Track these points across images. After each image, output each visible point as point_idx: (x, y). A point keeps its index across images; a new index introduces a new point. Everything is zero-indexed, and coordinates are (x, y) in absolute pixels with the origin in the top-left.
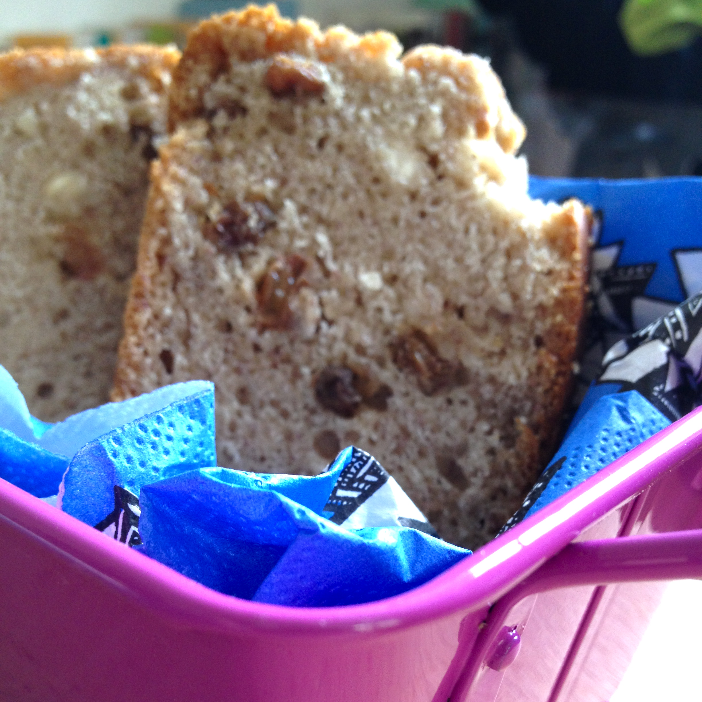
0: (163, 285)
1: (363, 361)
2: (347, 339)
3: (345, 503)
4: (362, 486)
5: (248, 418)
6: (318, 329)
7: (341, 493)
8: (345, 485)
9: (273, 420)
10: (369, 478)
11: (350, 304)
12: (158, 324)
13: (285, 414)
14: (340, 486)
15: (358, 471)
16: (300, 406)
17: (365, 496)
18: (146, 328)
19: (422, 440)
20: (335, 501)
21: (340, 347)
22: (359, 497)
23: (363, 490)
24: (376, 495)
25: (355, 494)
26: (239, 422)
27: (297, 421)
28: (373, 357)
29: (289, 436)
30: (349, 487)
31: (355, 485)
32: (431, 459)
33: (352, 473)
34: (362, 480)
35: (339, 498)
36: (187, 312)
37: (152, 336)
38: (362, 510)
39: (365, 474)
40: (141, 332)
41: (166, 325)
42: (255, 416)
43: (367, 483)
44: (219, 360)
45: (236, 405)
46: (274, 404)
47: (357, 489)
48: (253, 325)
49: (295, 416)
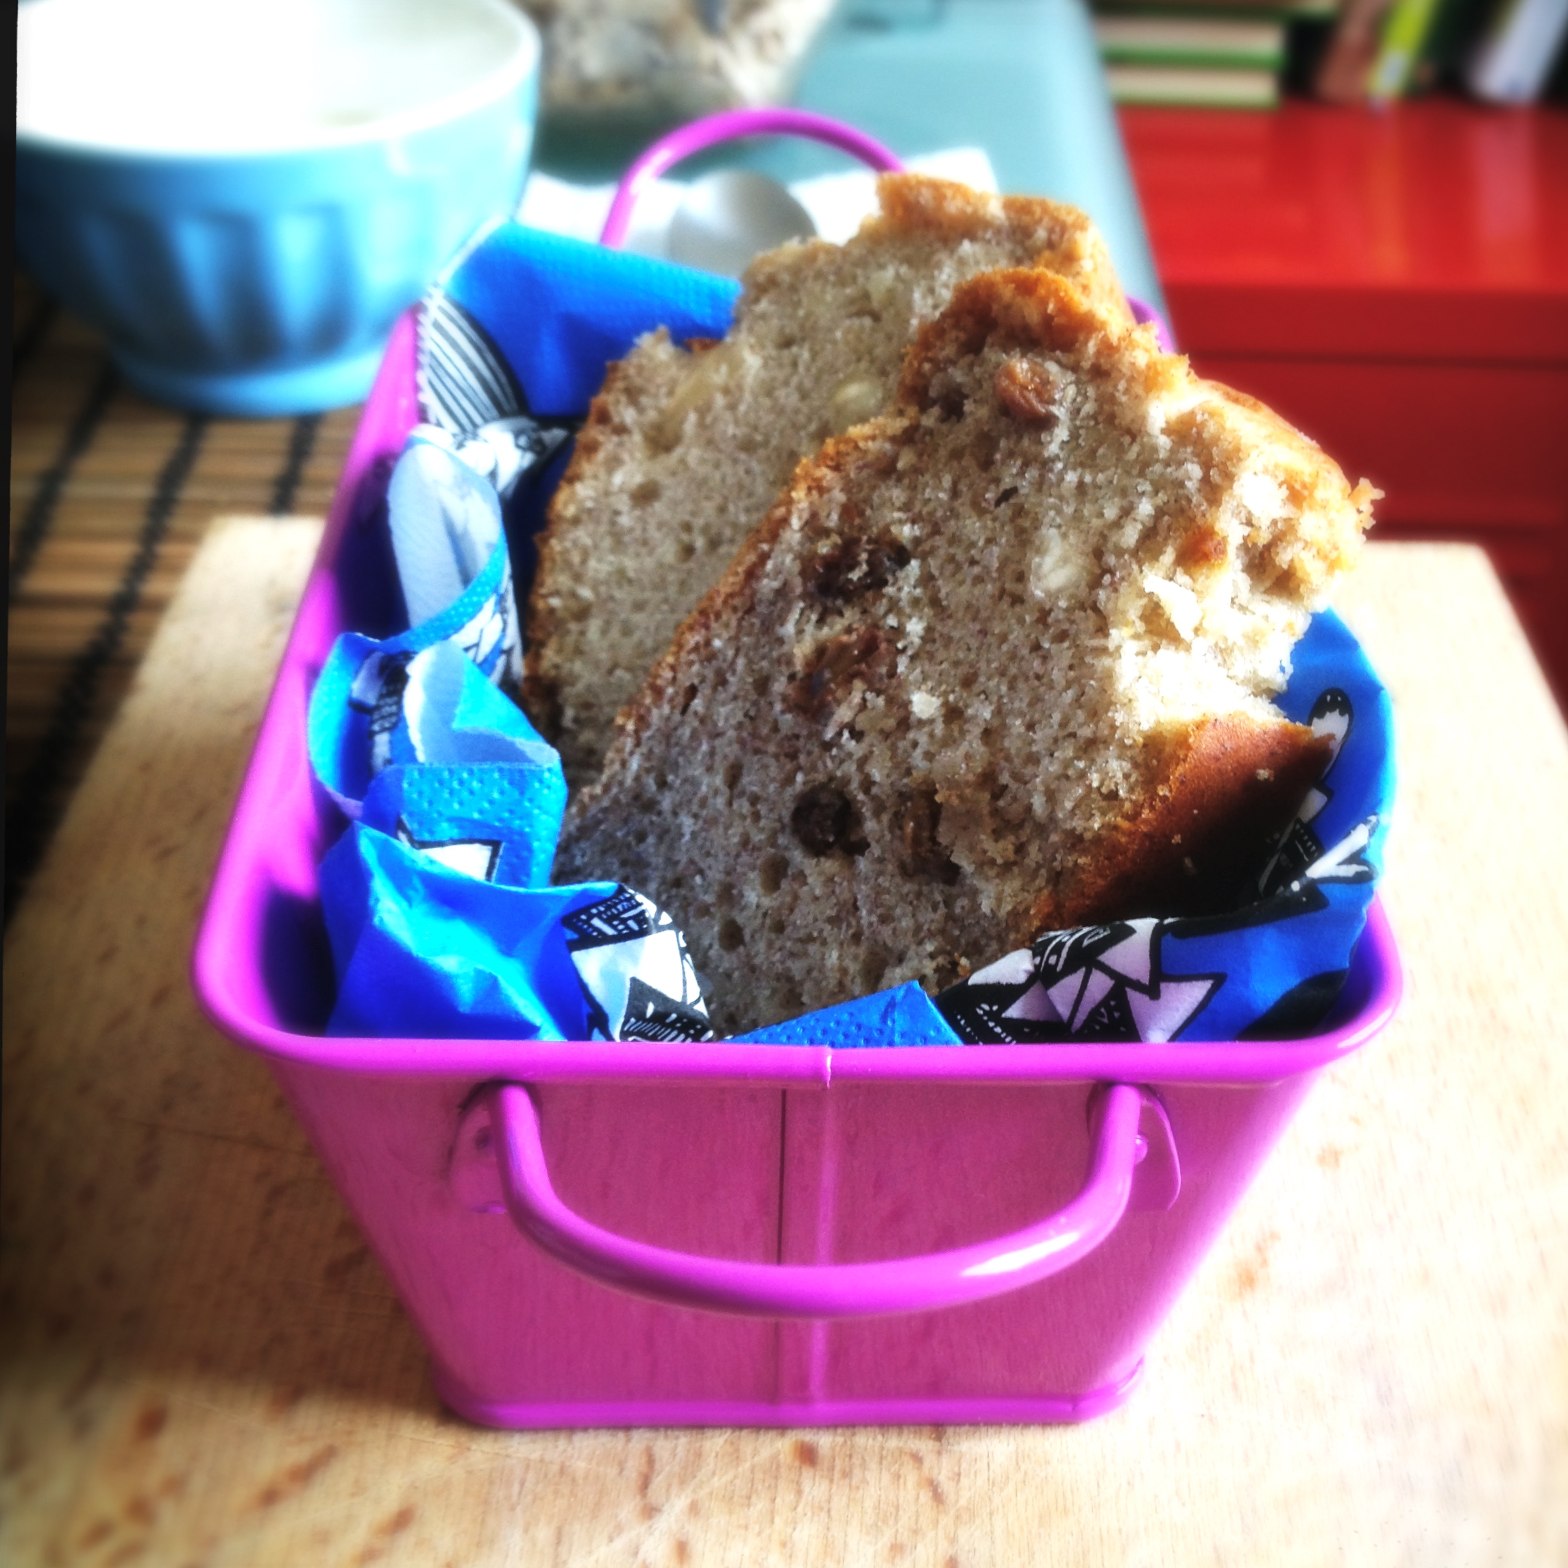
0: (735, 609)
1: (861, 797)
2: (863, 762)
3: (595, 934)
4: (621, 927)
5: (720, 802)
6: (839, 734)
7: (596, 922)
8: (605, 917)
9: (744, 818)
10: (631, 923)
11: (891, 723)
12: (703, 652)
13: (756, 816)
14: (599, 915)
15: (625, 911)
16: (774, 816)
17: (619, 938)
18: (689, 652)
19: (864, 922)
20: (585, 926)
21: (851, 768)
22: (613, 936)
23: (620, 931)
24: (629, 943)
25: (610, 931)
26: (711, 801)
27: (762, 830)
28: (874, 798)
29: (745, 842)
30: (608, 921)
31: (615, 923)
32: (862, 951)
33: (618, 910)
34: (624, 921)
35: (591, 926)
36: (738, 650)
37: (691, 663)
38: (607, 950)
39: (630, 918)
40: (683, 654)
41: (711, 657)
42: (730, 803)
43: (628, 927)
44: (733, 722)
45: (719, 780)
46: (755, 800)
47: (614, 927)
48: (784, 699)
49: (762, 823)
